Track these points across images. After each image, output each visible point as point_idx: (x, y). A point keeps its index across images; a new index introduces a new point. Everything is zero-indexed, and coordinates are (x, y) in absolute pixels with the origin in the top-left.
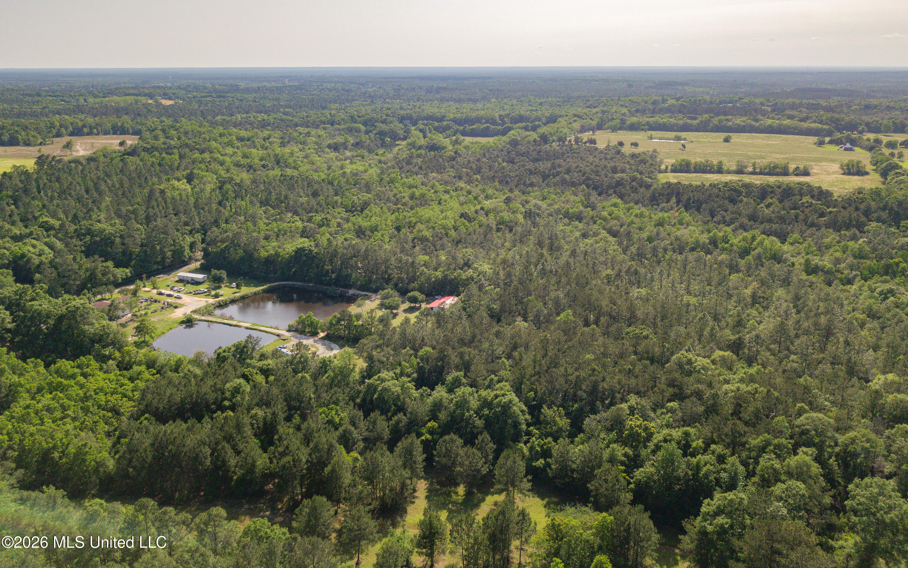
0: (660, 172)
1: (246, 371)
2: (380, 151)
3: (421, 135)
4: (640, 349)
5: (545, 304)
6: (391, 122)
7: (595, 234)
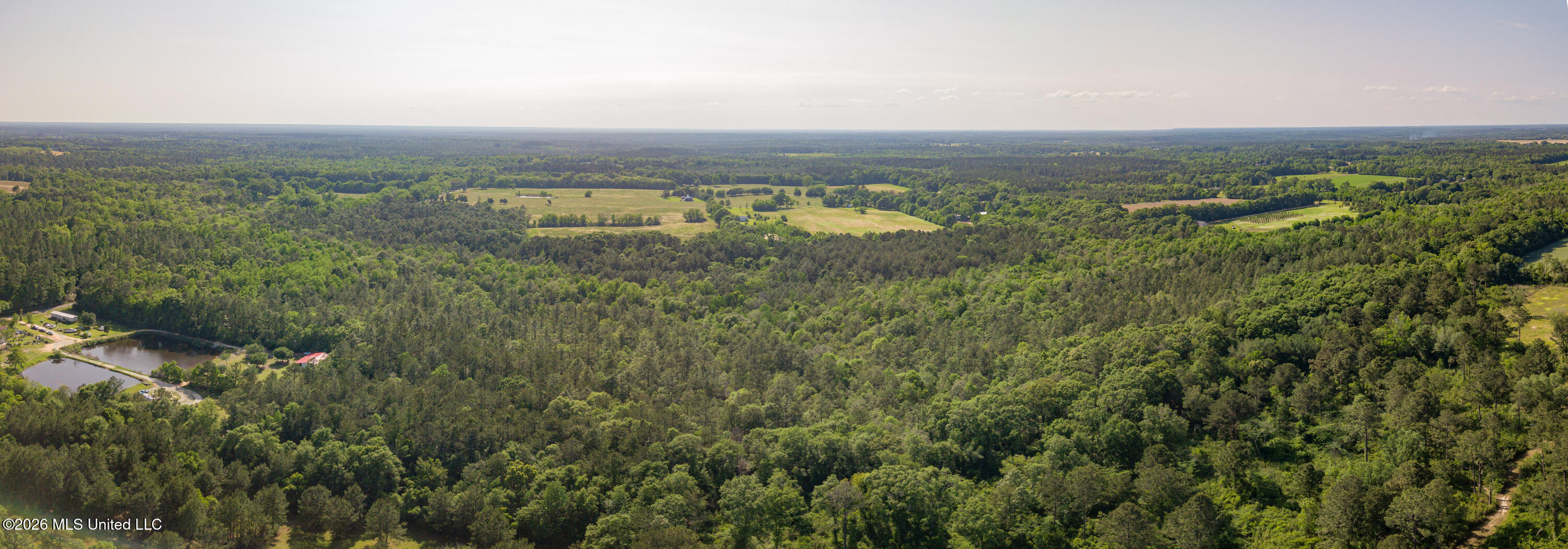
0: (529, 227)
1: (107, 410)
2: (252, 206)
3: (293, 190)
4: (517, 398)
5: (420, 359)
6: (264, 177)
7: (469, 289)
